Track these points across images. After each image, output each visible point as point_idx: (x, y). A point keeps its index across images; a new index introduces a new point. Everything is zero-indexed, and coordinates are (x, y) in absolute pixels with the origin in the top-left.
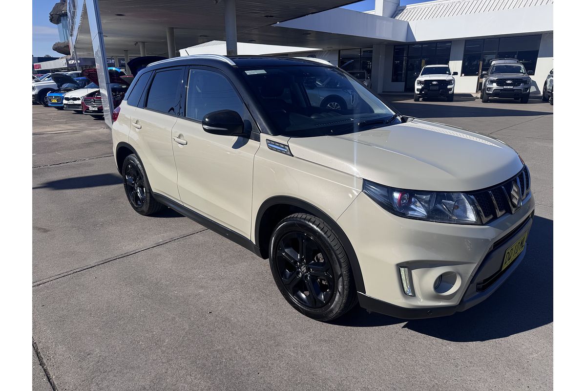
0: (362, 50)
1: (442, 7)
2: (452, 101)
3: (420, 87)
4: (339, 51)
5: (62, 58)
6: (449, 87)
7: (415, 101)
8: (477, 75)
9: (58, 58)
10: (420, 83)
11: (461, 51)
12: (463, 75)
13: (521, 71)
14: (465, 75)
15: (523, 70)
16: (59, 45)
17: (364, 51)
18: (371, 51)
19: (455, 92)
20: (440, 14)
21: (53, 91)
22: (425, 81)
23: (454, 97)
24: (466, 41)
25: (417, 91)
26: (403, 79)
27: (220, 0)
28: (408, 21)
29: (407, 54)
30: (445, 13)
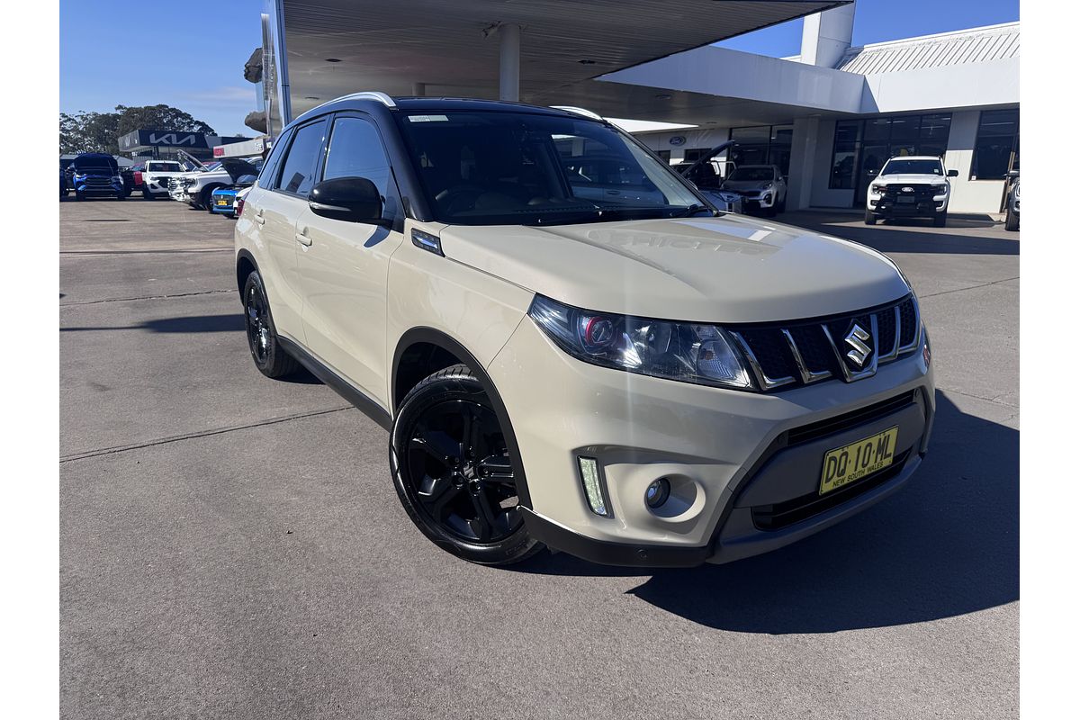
0: (776, 128)
1: (935, 47)
2: (942, 225)
3: (878, 197)
4: (731, 129)
5: (257, 138)
6: (936, 198)
7: (867, 224)
8: (1004, 178)
9: (251, 139)
10: (878, 189)
11: (971, 130)
12: (974, 178)
14: (977, 179)
16: (255, 117)
17: (779, 132)
18: (790, 132)
19: (949, 210)
20: (931, 61)
21: (222, 186)
22: (888, 185)
23: (947, 219)
24: (982, 112)
25: (872, 204)
26: (853, 184)
27: (492, 31)
28: (866, 74)
29: (863, 137)
30: (939, 60)
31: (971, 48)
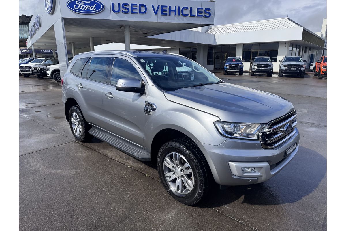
1: (231, 27)
4: (180, 48)
8: (250, 62)
11: (241, 50)
13: (269, 61)
15: (269, 60)
17: (192, 49)
18: (196, 49)
20: (230, 31)
24: (243, 45)
26: (213, 64)
27: (122, 28)
28: (214, 34)
29: (215, 50)
30: (232, 31)
31: (240, 28)
